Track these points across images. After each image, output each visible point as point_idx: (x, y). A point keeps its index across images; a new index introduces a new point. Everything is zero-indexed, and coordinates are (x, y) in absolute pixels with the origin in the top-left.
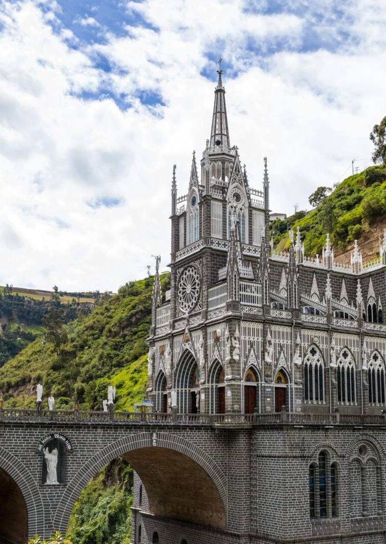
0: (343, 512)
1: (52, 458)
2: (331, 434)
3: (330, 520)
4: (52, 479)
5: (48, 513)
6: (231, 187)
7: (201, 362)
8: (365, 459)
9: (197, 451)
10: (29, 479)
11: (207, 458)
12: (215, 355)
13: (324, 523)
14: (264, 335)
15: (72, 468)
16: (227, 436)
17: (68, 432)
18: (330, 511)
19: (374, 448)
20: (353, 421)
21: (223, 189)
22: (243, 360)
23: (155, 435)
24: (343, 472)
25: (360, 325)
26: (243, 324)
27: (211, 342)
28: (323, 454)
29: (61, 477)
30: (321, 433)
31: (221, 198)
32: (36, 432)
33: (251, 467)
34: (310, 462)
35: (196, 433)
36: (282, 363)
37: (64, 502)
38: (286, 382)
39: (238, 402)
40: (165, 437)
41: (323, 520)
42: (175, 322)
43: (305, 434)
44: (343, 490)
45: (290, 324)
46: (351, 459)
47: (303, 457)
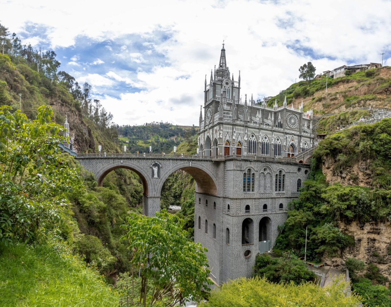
0: (256, 190)
1: (156, 169)
2: (252, 163)
3: (251, 192)
4: (156, 176)
5: (154, 186)
6: (225, 80)
7: (211, 139)
8: (266, 173)
9: (206, 168)
10: (148, 176)
11: (210, 171)
12: (215, 136)
13: (249, 193)
14: (233, 129)
15: (162, 172)
16: (217, 164)
17: (160, 161)
18: (251, 190)
19: (270, 169)
20: (262, 159)
21: (222, 81)
22: (224, 138)
24: (257, 176)
25: (272, 128)
26: (224, 126)
27: (214, 132)
28: (249, 170)
30: (248, 163)
31: (221, 84)
32: (150, 161)
33: (225, 174)
34: (244, 172)
35: (206, 162)
36: (240, 139)
37: (159, 183)
38: (241, 146)
39: (222, 152)
40: (194, 163)
42: (205, 126)
43: (242, 162)
44: (256, 183)
45: (243, 126)
46: (260, 172)
47: (241, 170)
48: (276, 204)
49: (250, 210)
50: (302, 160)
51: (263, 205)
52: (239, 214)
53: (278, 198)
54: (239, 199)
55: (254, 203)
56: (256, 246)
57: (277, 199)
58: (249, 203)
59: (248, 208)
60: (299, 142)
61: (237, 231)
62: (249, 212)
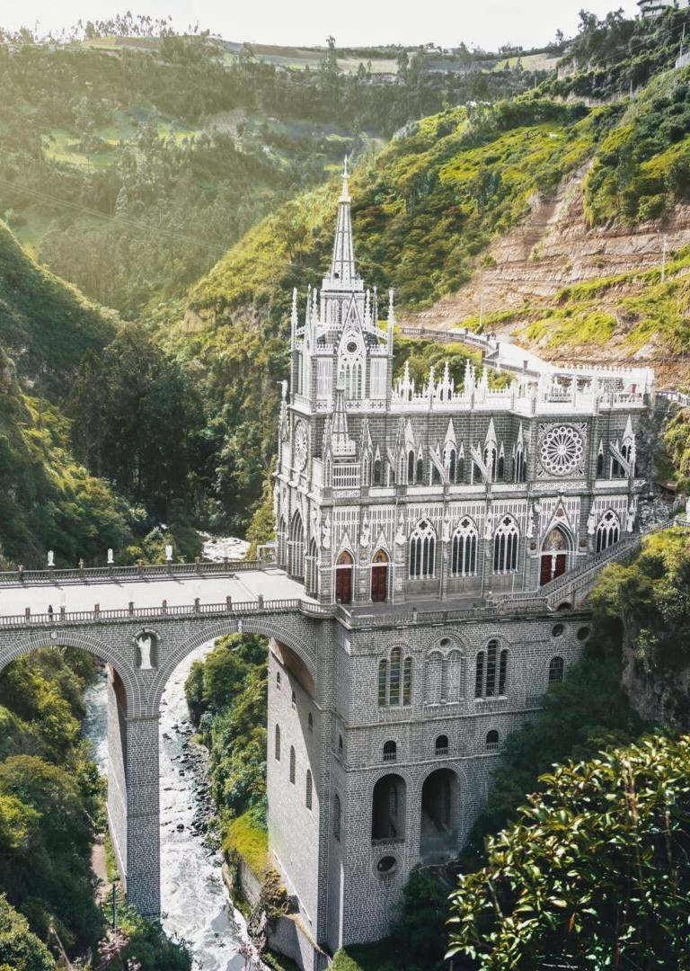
0: (415, 700)
1: (145, 646)
2: (405, 633)
3: (401, 707)
4: (146, 664)
5: (142, 691)
6: (345, 337)
8: (446, 651)
9: (284, 632)
10: (126, 666)
11: (294, 639)
13: (394, 711)
14: (361, 517)
15: (162, 654)
16: (315, 623)
17: (158, 626)
18: (402, 701)
20: (435, 619)
21: (336, 342)
22: (335, 546)
23: (240, 623)
24: (418, 665)
25: (488, 490)
26: (336, 511)
28: (397, 650)
29: (154, 661)
30: (393, 633)
31: (332, 353)
32: (129, 628)
33: (333, 651)
34: (380, 659)
35: (284, 617)
36: (382, 543)
37: (156, 682)
38: (387, 561)
40: (250, 623)
41: (393, 708)
43: (374, 635)
44: (417, 681)
45: (393, 502)
46: (430, 652)
47: (372, 655)
48: (477, 732)
49: (398, 753)
50: (569, 600)
51: (435, 737)
52: (364, 766)
53: (482, 716)
54: (364, 728)
55: (408, 734)
56: (412, 845)
57: (480, 720)
58: (393, 735)
59: (390, 748)
60: (585, 517)
61: (358, 809)
62: (394, 758)
